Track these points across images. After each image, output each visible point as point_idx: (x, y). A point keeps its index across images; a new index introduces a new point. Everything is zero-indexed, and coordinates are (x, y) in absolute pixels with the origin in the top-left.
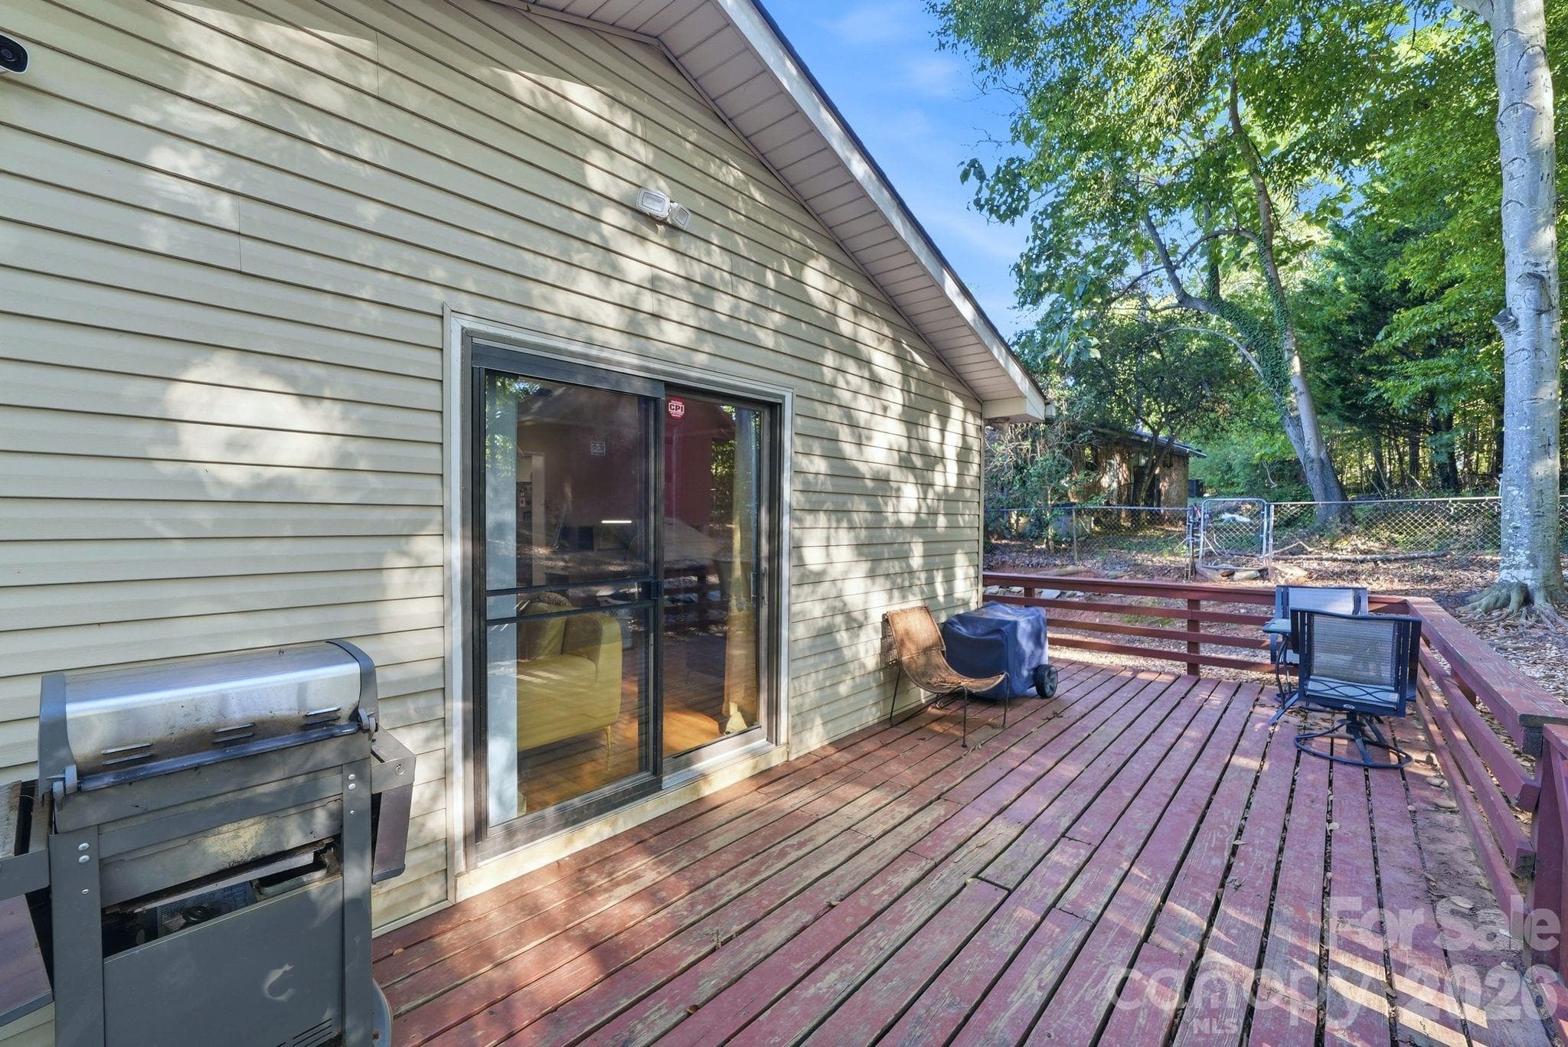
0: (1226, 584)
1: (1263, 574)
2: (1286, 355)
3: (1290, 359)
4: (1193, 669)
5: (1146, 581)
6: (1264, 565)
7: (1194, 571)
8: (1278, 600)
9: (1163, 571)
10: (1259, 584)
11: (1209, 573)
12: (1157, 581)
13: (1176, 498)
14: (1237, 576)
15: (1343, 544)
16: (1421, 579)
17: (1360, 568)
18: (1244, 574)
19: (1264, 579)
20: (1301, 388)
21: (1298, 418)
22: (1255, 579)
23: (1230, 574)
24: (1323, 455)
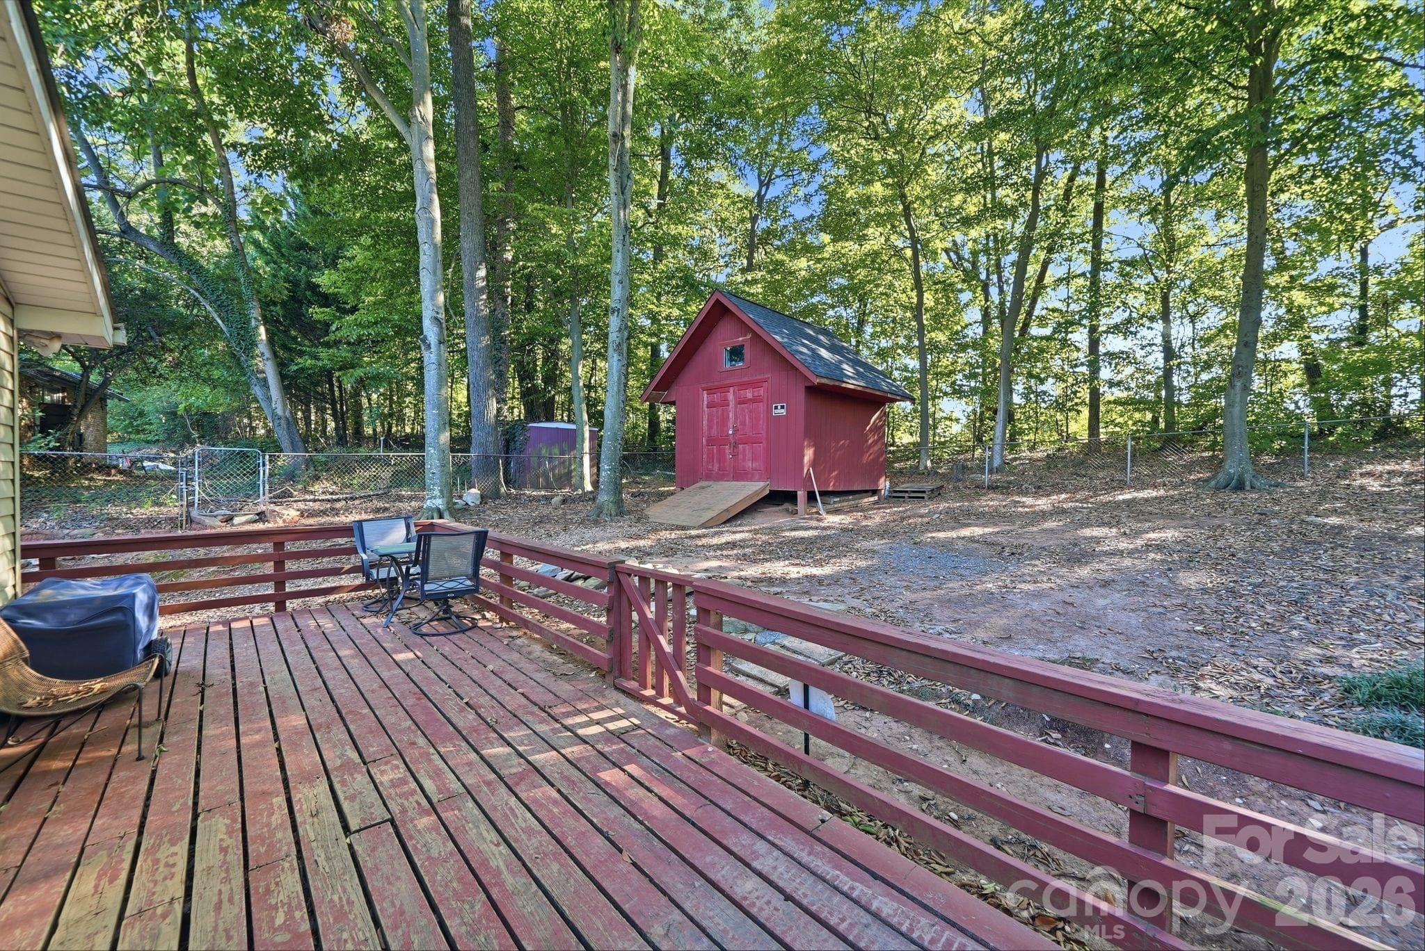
0: (227, 529)
1: (261, 517)
2: (253, 323)
3: (257, 327)
4: (281, 607)
5: (130, 536)
6: (262, 508)
7: (190, 520)
8: (356, 533)
9: (150, 522)
10: (260, 526)
11: (208, 521)
12: (144, 534)
13: (94, 443)
14: (237, 520)
15: (317, 488)
16: (377, 510)
17: (338, 505)
18: (244, 519)
19: (264, 522)
20: (268, 354)
21: (265, 380)
22: (255, 521)
23: (229, 519)
24: (287, 414)
